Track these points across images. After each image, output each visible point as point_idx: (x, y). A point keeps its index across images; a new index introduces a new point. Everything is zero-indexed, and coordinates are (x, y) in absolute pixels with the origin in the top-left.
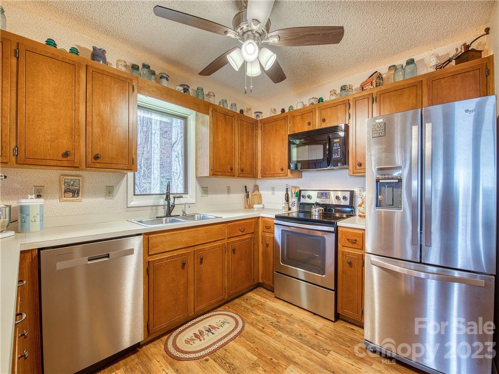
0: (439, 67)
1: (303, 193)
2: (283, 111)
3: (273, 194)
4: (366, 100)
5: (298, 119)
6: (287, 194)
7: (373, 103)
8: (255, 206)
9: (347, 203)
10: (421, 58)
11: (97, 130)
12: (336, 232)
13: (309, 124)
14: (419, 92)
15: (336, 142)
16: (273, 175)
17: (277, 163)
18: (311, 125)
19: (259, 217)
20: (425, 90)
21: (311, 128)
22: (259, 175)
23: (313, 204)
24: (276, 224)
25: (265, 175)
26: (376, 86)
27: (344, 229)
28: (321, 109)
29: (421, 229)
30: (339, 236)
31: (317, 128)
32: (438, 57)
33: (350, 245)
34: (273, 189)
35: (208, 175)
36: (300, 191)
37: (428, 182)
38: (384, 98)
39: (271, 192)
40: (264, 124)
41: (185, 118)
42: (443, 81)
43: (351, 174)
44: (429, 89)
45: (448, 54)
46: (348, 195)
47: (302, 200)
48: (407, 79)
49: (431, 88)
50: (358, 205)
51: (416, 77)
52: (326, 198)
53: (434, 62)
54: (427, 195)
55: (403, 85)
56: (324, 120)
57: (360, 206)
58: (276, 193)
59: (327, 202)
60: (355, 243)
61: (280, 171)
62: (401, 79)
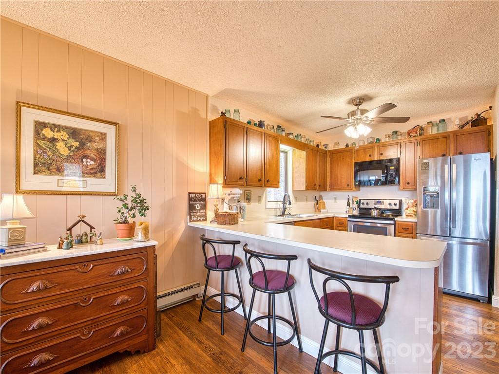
0: (462, 127)
1: (362, 201)
2: (347, 145)
3: (336, 202)
4: (413, 143)
5: (361, 152)
6: (348, 202)
7: (417, 146)
8: (322, 211)
9: (397, 207)
10: (449, 117)
11: (268, 167)
12: (395, 224)
13: (370, 156)
14: (448, 141)
15: (391, 169)
16: (340, 189)
17: (344, 181)
18: (372, 156)
19: (334, 217)
20: (452, 140)
21: (372, 159)
22: (328, 188)
23: (373, 209)
24: (348, 221)
25: (333, 189)
26: (420, 135)
27: (400, 222)
28: (379, 147)
29: (450, 219)
30: (396, 227)
31: (376, 159)
32: (460, 120)
33: (404, 231)
34: (335, 198)
35: (305, 189)
36: (360, 200)
37: (454, 195)
38: (425, 143)
39: (333, 201)
40: (333, 153)
41: (286, 153)
42: (463, 136)
43: (402, 189)
44: (454, 140)
45: (467, 117)
46: (397, 202)
47: (362, 206)
48: (440, 133)
49: (455, 140)
50: (405, 209)
51: (446, 132)
52: (381, 204)
53: (457, 122)
54: (454, 202)
55: (438, 136)
56: (382, 154)
57: (407, 209)
58: (338, 201)
59: (383, 207)
60: (407, 230)
61: (346, 186)
62: (436, 133)
